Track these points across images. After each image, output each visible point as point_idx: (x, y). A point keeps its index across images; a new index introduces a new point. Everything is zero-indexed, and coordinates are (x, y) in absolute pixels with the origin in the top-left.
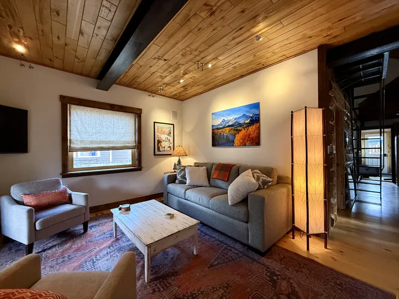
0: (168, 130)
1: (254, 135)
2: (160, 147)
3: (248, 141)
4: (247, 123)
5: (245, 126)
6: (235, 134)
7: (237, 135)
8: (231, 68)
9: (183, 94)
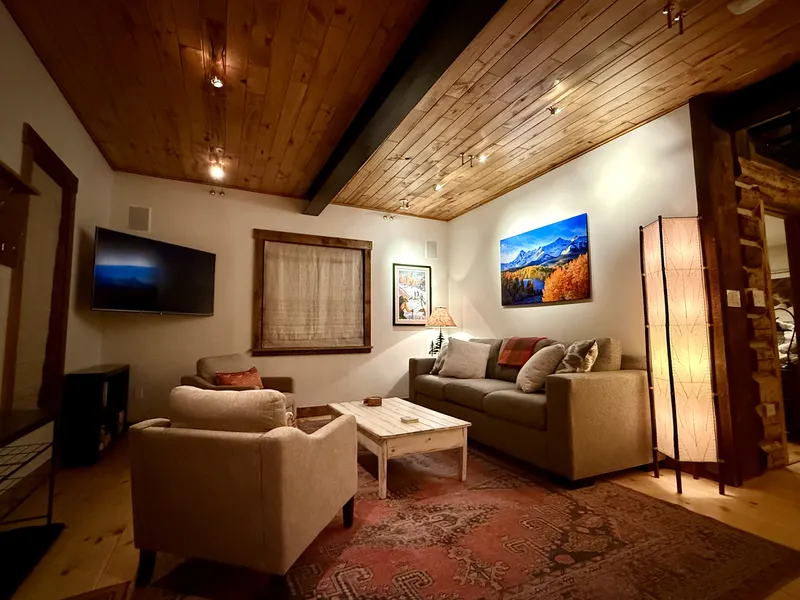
0: (420, 278)
1: (578, 278)
2: (405, 311)
3: (568, 290)
4: (565, 256)
5: (561, 261)
6: (544, 279)
7: (547, 281)
8: (526, 155)
9: (445, 208)
